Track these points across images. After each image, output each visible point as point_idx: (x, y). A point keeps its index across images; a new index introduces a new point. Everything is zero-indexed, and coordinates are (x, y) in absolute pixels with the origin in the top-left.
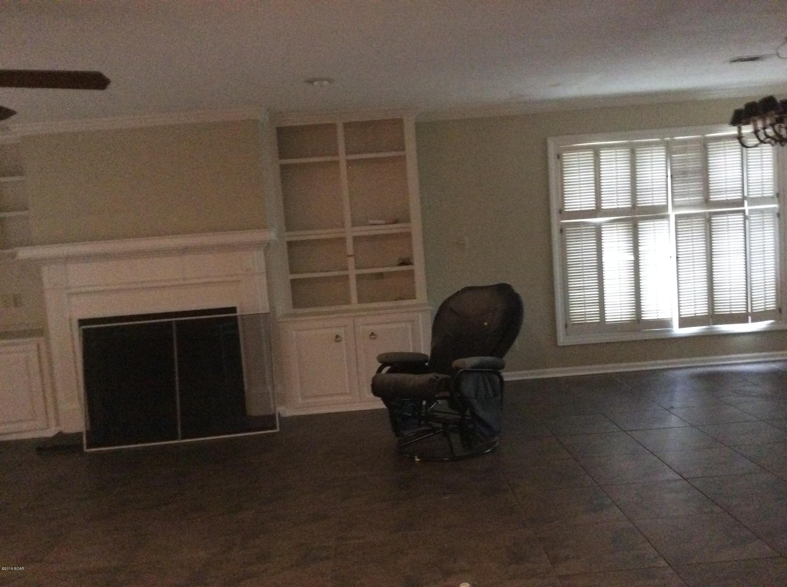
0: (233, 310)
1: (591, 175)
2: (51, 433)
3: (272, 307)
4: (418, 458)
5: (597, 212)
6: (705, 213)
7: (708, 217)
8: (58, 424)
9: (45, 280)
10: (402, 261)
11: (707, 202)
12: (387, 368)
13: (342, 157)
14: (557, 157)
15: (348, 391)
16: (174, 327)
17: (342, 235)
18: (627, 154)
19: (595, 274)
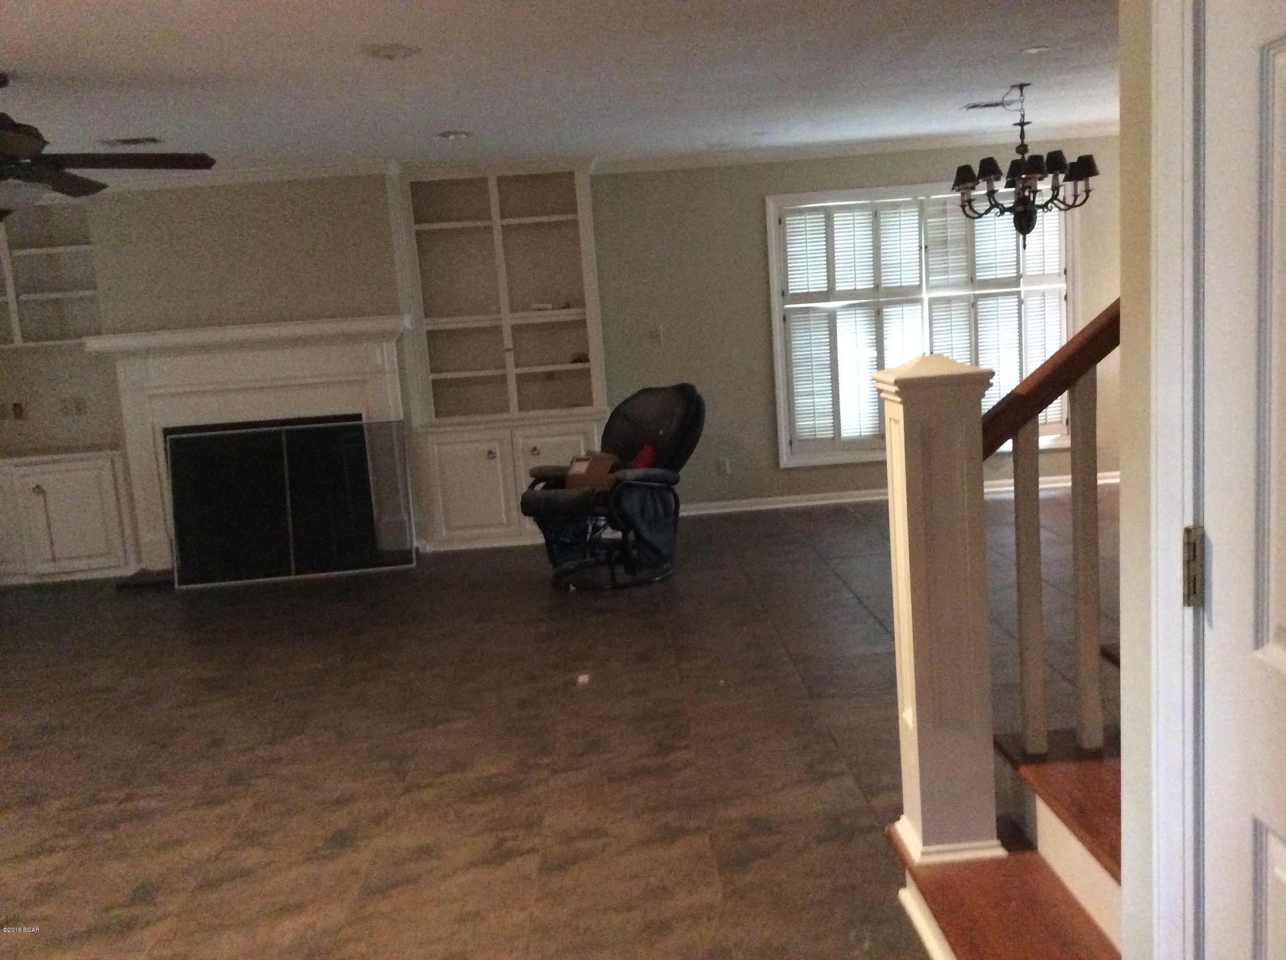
0: (358, 417)
1: (822, 245)
2: (130, 571)
3: (407, 413)
4: (573, 586)
5: (829, 294)
6: (969, 296)
7: (972, 300)
8: (139, 560)
9: (120, 377)
10: (576, 357)
11: (972, 281)
12: (542, 485)
13: (497, 222)
14: (777, 222)
15: (505, 521)
16: (284, 437)
17: (497, 323)
18: (869, 219)
19: (827, 375)
